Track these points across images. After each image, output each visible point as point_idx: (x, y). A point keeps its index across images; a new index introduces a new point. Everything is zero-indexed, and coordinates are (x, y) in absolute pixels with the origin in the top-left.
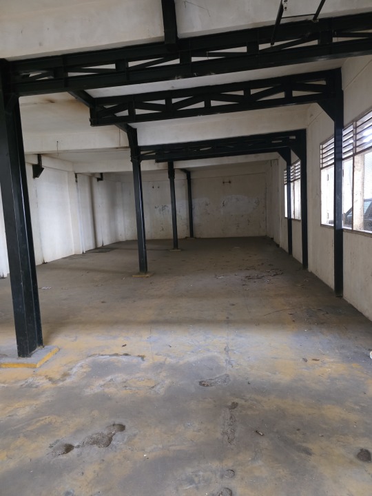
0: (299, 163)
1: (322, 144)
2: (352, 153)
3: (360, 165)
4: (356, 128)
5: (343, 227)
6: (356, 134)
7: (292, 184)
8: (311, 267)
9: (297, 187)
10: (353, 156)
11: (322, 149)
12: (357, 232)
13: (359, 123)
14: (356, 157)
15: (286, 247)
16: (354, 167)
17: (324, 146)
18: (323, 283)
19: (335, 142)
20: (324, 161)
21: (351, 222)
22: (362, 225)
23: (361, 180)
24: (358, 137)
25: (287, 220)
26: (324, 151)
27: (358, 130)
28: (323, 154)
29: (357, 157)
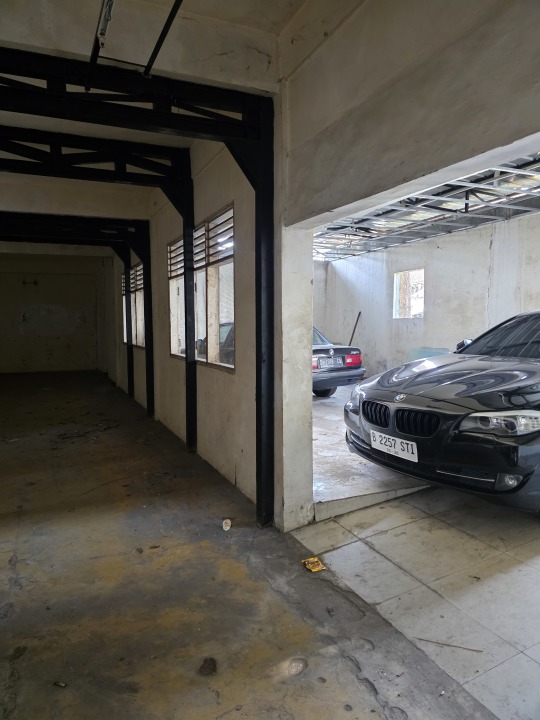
0: (141, 267)
1: (171, 244)
2: (203, 263)
3: (213, 279)
4: (208, 231)
5: (197, 358)
6: (208, 239)
7: (133, 296)
8: (159, 414)
9: (139, 301)
10: (206, 266)
11: (171, 252)
12: (212, 365)
13: (211, 226)
14: (209, 269)
15: (125, 387)
16: (207, 281)
17: (173, 248)
18: (174, 435)
19: (184, 245)
20: (173, 268)
21: (205, 351)
22: (218, 357)
23: (215, 299)
24: (212, 243)
25: (126, 347)
26: (173, 255)
27: (211, 235)
28: (171, 258)
29: (211, 269)
